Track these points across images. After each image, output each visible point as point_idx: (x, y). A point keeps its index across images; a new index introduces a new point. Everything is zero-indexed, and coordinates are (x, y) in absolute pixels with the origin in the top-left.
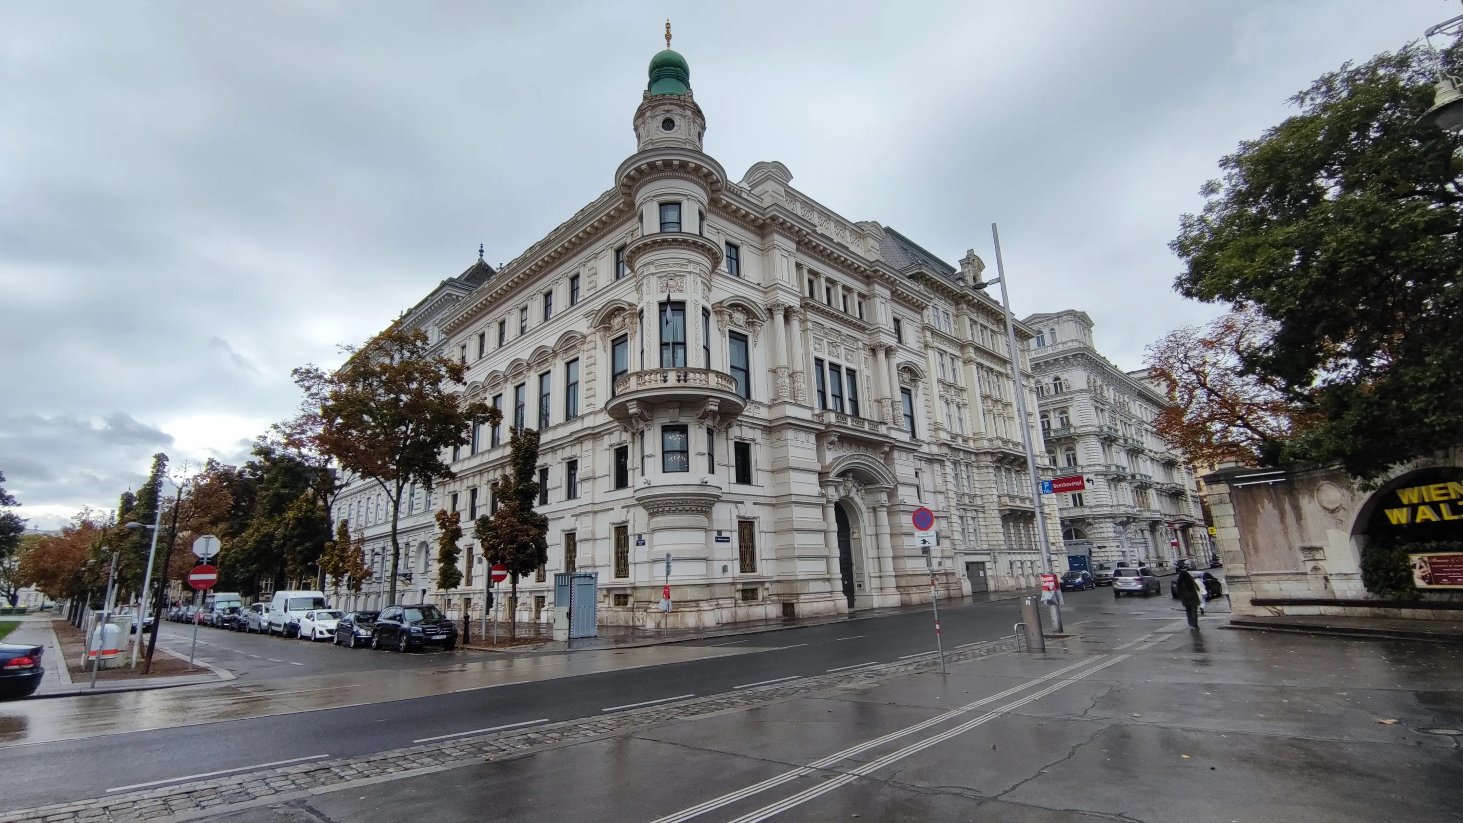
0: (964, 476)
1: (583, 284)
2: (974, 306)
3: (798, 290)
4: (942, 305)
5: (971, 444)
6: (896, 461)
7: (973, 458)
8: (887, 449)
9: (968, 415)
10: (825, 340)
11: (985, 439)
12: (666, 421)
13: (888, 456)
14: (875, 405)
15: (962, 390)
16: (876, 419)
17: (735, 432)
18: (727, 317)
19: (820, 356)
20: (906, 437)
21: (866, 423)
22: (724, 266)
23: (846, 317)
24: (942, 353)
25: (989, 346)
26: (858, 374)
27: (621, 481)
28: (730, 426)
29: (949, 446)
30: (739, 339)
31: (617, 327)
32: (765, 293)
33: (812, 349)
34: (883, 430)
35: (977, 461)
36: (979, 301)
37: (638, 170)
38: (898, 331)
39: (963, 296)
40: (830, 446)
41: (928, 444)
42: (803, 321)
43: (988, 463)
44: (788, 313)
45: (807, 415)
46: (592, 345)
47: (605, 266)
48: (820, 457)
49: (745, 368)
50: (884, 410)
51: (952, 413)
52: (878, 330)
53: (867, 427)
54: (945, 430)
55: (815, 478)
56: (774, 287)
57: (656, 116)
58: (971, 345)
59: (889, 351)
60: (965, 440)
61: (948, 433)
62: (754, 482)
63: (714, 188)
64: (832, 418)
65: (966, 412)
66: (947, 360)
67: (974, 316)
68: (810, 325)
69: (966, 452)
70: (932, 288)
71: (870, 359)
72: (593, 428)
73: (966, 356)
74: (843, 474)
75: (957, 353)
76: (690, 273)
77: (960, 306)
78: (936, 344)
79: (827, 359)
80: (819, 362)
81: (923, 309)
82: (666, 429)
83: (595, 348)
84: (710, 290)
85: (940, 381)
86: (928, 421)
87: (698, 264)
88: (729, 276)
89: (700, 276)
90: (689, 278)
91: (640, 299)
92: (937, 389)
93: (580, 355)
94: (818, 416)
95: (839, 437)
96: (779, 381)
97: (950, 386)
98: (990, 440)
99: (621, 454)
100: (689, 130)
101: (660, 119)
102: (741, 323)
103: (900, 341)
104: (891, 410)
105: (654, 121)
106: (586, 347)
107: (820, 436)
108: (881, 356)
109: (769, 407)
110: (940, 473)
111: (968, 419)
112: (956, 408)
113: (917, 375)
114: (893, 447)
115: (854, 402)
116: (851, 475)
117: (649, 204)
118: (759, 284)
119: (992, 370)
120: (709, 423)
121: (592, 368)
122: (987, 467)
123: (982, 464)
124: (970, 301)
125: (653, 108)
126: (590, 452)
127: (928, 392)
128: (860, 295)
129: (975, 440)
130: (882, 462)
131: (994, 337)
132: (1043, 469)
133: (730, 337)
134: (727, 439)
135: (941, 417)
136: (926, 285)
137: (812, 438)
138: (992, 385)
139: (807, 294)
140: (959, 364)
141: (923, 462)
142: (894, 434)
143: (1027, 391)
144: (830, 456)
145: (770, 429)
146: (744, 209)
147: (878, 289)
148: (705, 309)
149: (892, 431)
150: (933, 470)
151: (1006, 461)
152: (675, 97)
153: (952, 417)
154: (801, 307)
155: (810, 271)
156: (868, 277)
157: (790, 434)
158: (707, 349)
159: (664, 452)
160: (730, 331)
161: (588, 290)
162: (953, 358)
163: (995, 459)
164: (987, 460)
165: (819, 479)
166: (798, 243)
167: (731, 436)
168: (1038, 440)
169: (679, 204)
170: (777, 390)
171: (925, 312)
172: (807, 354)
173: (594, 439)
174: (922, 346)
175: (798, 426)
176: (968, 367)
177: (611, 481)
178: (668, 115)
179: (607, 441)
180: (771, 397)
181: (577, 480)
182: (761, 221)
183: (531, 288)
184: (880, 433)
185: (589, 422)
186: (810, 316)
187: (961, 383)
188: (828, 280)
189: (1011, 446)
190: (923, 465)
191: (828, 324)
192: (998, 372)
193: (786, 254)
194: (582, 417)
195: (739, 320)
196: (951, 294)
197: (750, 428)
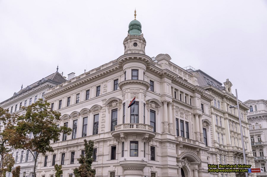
0: (224, 160)
1: (102, 89)
2: (228, 99)
3: (171, 96)
4: (217, 99)
5: (226, 148)
6: (201, 154)
7: (227, 153)
8: (198, 150)
9: (225, 137)
10: (179, 112)
11: (231, 146)
12: (132, 140)
13: (198, 153)
14: (194, 134)
15: (223, 129)
16: (195, 140)
17: (151, 143)
18: (150, 105)
19: (177, 117)
20: (204, 146)
21: (192, 141)
22: (149, 89)
23: (186, 105)
24: (217, 116)
25: (233, 113)
26: (189, 124)
27: (113, 157)
28: (150, 141)
29: (218, 149)
30: (153, 112)
31: (114, 106)
32: (161, 97)
33: (175, 115)
34: (197, 143)
35: (228, 154)
36: (230, 97)
37: (126, 59)
38: (203, 108)
39: (225, 96)
40: (180, 149)
41: (212, 148)
42: (173, 106)
43: (232, 155)
44: (168, 104)
45: (173, 138)
46: (104, 110)
47: (110, 85)
48: (177, 152)
49: (154, 122)
50: (198, 136)
51: (220, 137)
52: (196, 109)
53: (192, 142)
54: (217, 143)
55: (175, 160)
56: (164, 95)
57: (131, 42)
58: (227, 113)
59: (200, 116)
60: (224, 147)
61: (218, 144)
62: (156, 160)
63: (148, 65)
64: (181, 139)
65: (224, 137)
66: (219, 118)
67: (228, 103)
68: (175, 107)
69: (224, 151)
70: (214, 93)
71: (193, 118)
72: (104, 138)
73: (225, 117)
74: (184, 158)
75: (222, 116)
76: (141, 92)
77: (224, 99)
78: (215, 113)
79: (180, 118)
80: (177, 119)
81: (211, 101)
82: (131, 142)
83: (105, 112)
84: (145, 97)
85: (216, 126)
86: (212, 140)
87: (143, 89)
88: (151, 92)
89: (144, 93)
90: (140, 94)
91: (124, 99)
92: (215, 128)
93: (100, 113)
94: (176, 138)
95: (183, 146)
96: (165, 126)
97: (219, 127)
98: (233, 147)
99: (114, 149)
100: (142, 46)
101: (133, 43)
102: (154, 107)
103: (203, 112)
104: (200, 136)
105: (131, 43)
106: (102, 111)
107: (177, 145)
108: (197, 118)
109: (161, 135)
110: (215, 158)
111: (225, 139)
112: (221, 135)
113: (208, 124)
114: (200, 149)
115: (188, 133)
116: (186, 158)
117: (128, 69)
118: (159, 94)
119: (234, 121)
120: (145, 141)
121: (104, 118)
122: (231, 157)
123: (230, 155)
124: (227, 98)
125: (131, 39)
126: (102, 146)
127: (212, 129)
128: (191, 97)
129: (227, 147)
130: (197, 154)
131: (235, 110)
132: (251, 158)
133: (150, 112)
134: (149, 145)
135: (216, 139)
136: (212, 92)
137: (175, 146)
138: (234, 127)
139: (174, 97)
140: (223, 120)
141: (210, 154)
142: (201, 145)
143: (246, 129)
144: (180, 152)
145: (161, 142)
146: (156, 70)
147: (197, 95)
148: (144, 104)
149: (200, 144)
150: (213, 157)
151: (238, 155)
152: (138, 36)
153: (220, 138)
154: (172, 102)
155: (176, 89)
156: (194, 90)
157: (168, 144)
158: (144, 116)
159: (130, 150)
160: (150, 110)
161: (104, 92)
162: (221, 117)
163: (234, 154)
164: (231, 154)
165: (177, 159)
166: (172, 80)
167: (150, 144)
168: (250, 147)
169: (138, 70)
170: (164, 129)
171: (212, 102)
172: (173, 117)
173: (104, 142)
174: (210, 113)
175: (170, 142)
176: (226, 121)
177: (109, 157)
178: (135, 42)
179: (109, 143)
180: (162, 131)
181: (97, 155)
182: (161, 74)
183: (81, 88)
184: (196, 144)
185: (102, 136)
186: (175, 104)
187: (223, 126)
188: (181, 92)
189: (240, 149)
190: (210, 155)
191: (180, 107)
192: (236, 122)
193: (168, 84)
194: (100, 134)
195: (153, 106)
196: (220, 95)
197: (156, 142)
